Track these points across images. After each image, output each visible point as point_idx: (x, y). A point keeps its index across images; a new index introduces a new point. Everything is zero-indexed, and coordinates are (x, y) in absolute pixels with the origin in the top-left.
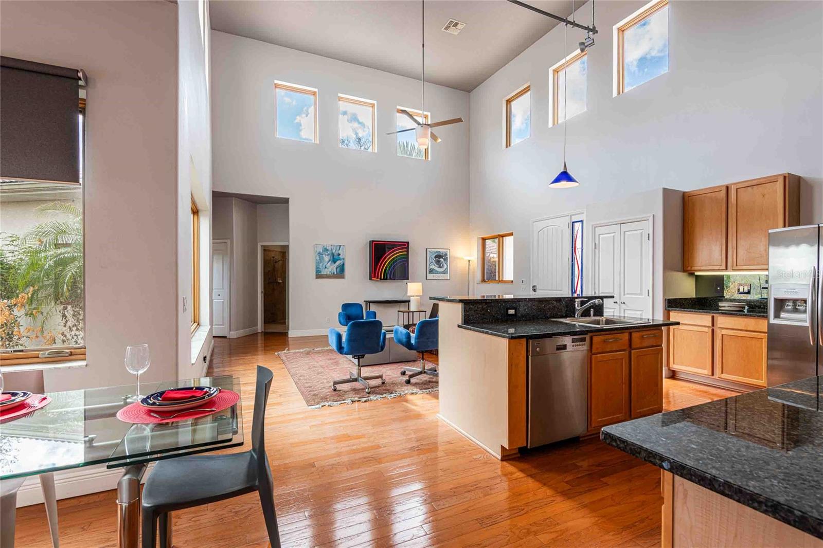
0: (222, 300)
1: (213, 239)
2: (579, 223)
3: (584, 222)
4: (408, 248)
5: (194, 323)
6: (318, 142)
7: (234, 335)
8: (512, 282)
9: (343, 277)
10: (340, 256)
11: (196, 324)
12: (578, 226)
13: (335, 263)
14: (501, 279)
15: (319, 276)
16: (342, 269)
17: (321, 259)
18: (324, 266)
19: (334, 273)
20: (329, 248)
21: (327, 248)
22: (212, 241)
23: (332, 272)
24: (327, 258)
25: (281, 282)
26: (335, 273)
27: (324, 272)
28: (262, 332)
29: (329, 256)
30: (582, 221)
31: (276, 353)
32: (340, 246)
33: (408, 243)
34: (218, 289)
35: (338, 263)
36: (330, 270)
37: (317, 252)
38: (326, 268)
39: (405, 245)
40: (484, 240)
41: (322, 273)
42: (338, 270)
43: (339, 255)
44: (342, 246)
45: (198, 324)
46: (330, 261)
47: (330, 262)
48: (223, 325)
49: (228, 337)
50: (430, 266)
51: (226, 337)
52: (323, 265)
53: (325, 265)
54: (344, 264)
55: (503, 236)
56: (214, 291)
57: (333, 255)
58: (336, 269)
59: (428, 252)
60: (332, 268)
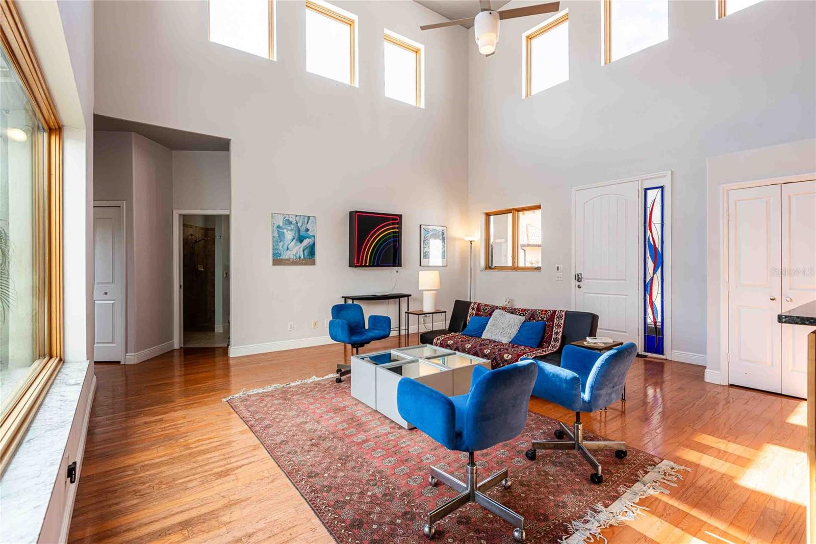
0: (113, 302)
1: (94, 200)
2: (658, 190)
3: (665, 189)
4: (400, 223)
5: (51, 357)
6: (275, 59)
7: (132, 358)
8: (538, 269)
9: (313, 263)
10: (308, 232)
11: (54, 362)
12: (653, 195)
13: (301, 241)
14: (516, 266)
15: (278, 261)
16: (311, 251)
17: (281, 236)
18: (285, 247)
19: (300, 257)
20: (293, 220)
21: (291, 220)
22: (92, 204)
23: (298, 256)
24: (289, 235)
25: (203, 270)
26: (302, 257)
27: (286, 255)
28: (181, 347)
29: (294, 232)
30: (662, 188)
31: (224, 400)
32: (309, 217)
33: (400, 216)
34: (102, 283)
35: (306, 242)
36: (294, 252)
37: (275, 226)
38: (288, 249)
39: (396, 220)
40: (488, 215)
41: (283, 258)
42: (306, 252)
43: (307, 230)
44: (311, 218)
45: (61, 360)
46: (294, 238)
47: (294, 241)
48: (113, 343)
49: (122, 363)
50: (424, 248)
51: (119, 363)
52: (283, 245)
53: (286, 244)
54: (314, 244)
55: (519, 210)
56: (96, 286)
57: (299, 230)
58: (304, 251)
59: (422, 229)
60: (297, 250)
